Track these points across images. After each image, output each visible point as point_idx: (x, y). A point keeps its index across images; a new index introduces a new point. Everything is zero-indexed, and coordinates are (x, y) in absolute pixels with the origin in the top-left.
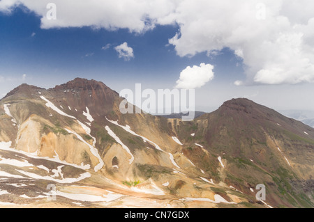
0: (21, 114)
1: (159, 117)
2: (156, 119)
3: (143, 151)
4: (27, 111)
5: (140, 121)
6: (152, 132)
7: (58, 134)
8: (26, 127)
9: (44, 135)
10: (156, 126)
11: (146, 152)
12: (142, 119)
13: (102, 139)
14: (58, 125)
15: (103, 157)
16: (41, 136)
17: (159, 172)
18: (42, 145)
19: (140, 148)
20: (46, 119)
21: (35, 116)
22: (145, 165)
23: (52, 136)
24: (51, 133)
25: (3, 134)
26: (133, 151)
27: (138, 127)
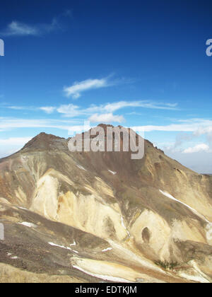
0: (39, 168)
1: (207, 176)
2: (203, 179)
3: (184, 223)
4: (44, 164)
5: (181, 181)
6: (196, 197)
7: (77, 194)
8: (43, 184)
9: (62, 194)
10: (202, 188)
11: (188, 223)
12: (184, 178)
13: (130, 204)
14: (77, 183)
15: (131, 226)
16: (58, 195)
17: (205, 253)
18: (59, 206)
19: (179, 219)
20: (64, 174)
21: (53, 171)
22: (186, 242)
23: (71, 196)
24: (69, 192)
25: (20, 190)
26: (169, 222)
27: (178, 190)
